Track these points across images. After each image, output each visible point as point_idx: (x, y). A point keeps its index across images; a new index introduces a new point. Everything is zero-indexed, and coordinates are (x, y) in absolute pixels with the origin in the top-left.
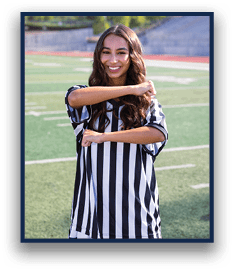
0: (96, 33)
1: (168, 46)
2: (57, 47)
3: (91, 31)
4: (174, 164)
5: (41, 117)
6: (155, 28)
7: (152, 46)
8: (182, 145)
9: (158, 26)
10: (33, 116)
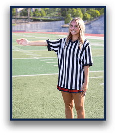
0: (66, 23)
2: (47, 30)
3: (64, 22)
5: (39, 59)
6: (95, 21)
7: (93, 30)
9: (97, 20)
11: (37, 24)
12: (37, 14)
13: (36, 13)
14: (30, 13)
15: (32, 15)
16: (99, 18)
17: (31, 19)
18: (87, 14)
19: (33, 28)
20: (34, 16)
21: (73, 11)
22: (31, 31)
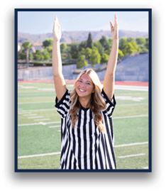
0: (78, 68)
1: (126, 75)
3: (75, 66)
4: (132, 154)
5: (47, 125)
8: (137, 141)
10: (41, 125)
11: (39, 71)
12: (39, 57)
13: (37, 55)
14: (29, 55)
15: (32, 57)
16: (123, 60)
17: (31, 63)
18: (106, 55)
19: (34, 75)
20: (35, 59)
21: (87, 51)
22: (31, 79)
